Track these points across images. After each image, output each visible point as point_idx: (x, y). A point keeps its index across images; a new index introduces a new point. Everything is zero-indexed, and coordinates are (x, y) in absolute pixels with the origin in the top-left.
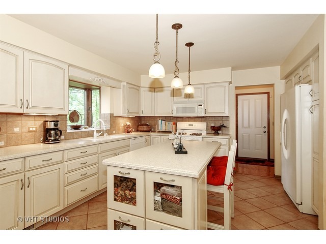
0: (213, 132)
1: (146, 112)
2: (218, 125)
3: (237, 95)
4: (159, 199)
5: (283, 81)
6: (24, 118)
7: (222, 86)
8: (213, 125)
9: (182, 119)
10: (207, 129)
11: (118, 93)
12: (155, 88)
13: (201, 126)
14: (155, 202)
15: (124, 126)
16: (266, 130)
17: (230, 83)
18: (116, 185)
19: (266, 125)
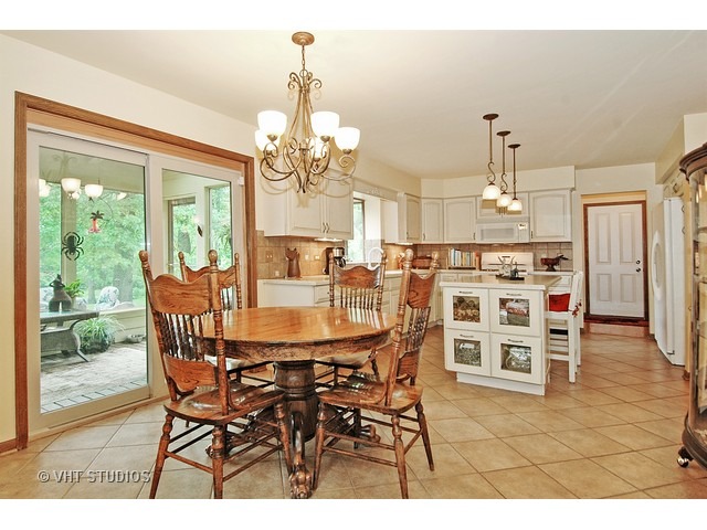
0: (546, 267)
1: (429, 237)
2: (553, 255)
3: (586, 206)
4: (505, 313)
5: (661, 186)
6: (312, 244)
7: (559, 196)
8: (544, 256)
9: (490, 247)
10: (535, 264)
11: (393, 206)
12: (443, 199)
13: (523, 259)
14: (501, 317)
15: (397, 259)
16: (641, 266)
17: (573, 189)
18: (456, 306)
19: (641, 259)
